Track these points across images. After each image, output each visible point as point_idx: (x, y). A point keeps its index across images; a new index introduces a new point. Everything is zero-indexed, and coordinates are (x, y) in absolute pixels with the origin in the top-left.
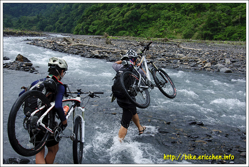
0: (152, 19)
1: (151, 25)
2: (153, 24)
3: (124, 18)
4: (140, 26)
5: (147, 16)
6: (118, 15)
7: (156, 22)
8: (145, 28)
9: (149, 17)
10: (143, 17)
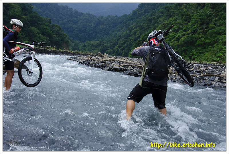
0: (208, 44)
1: (207, 50)
2: (210, 49)
3: (179, 43)
4: (195, 51)
5: (203, 41)
6: (173, 40)
7: (213, 47)
8: (201, 53)
9: (206, 42)
10: (198, 42)
